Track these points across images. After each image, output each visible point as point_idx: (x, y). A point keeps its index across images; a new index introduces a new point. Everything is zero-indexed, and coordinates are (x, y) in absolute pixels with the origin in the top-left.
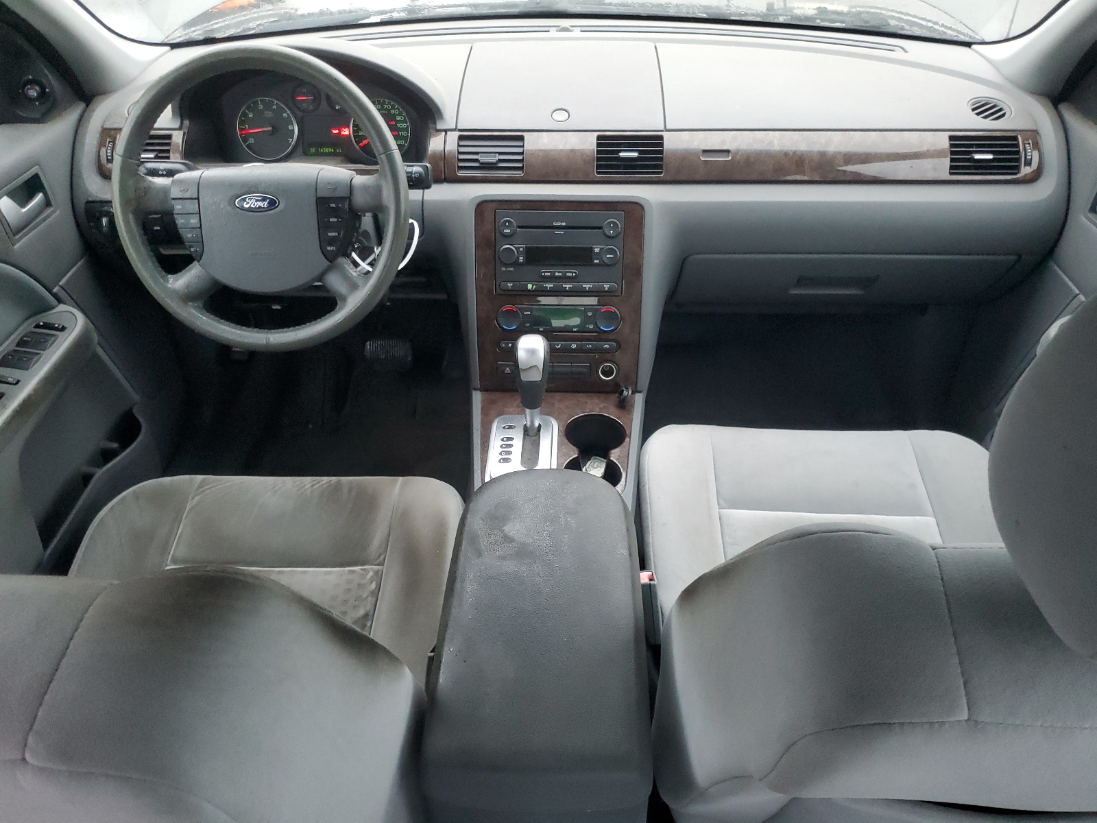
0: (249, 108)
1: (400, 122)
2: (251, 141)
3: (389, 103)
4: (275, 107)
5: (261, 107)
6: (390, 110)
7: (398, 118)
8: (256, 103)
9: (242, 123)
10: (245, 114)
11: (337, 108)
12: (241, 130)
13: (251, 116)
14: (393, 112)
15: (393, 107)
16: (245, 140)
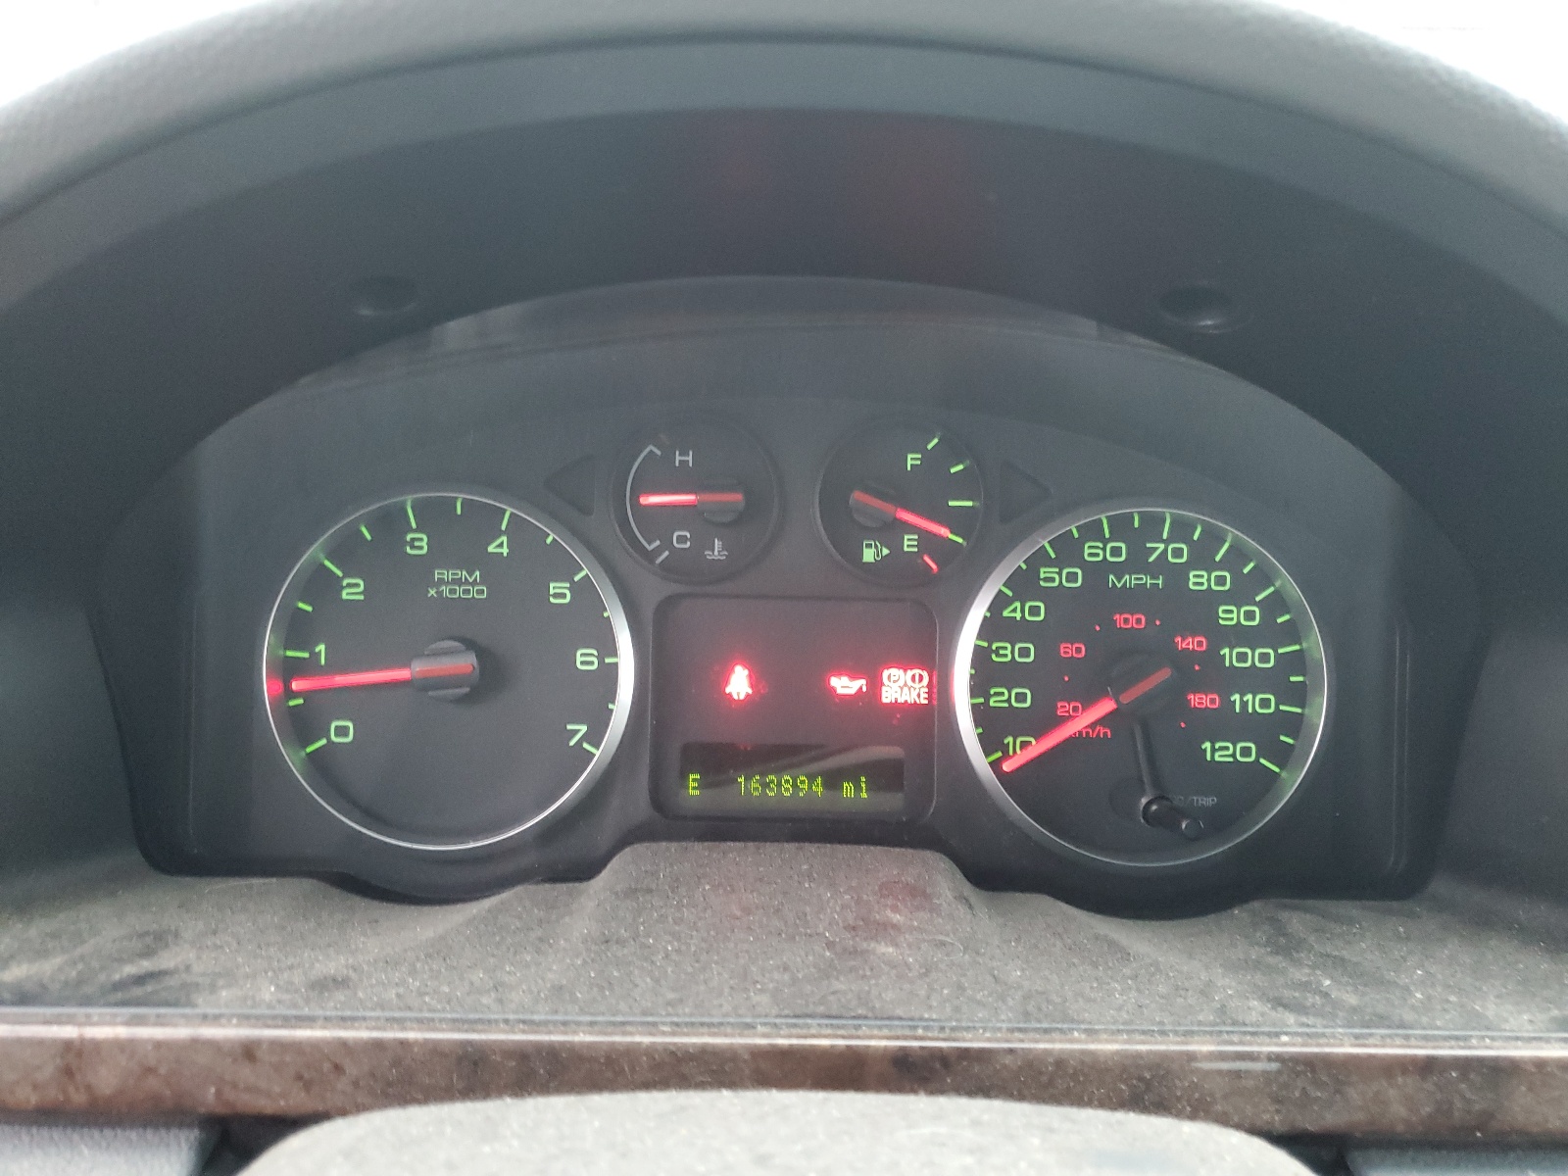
0: (346, 552)
1: (1240, 635)
2: (342, 732)
3: (1181, 531)
4: (500, 546)
5: (420, 544)
6: (1182, 571)
7: (1230, 615)
8: (390, 524)
9: (297, 631)
10: (320, 585)
11: (869, 555)
12: (288, 670)
13: (353, 590)
14: (1199, 580)
15: (1202, 557)
16: (303, 724)
